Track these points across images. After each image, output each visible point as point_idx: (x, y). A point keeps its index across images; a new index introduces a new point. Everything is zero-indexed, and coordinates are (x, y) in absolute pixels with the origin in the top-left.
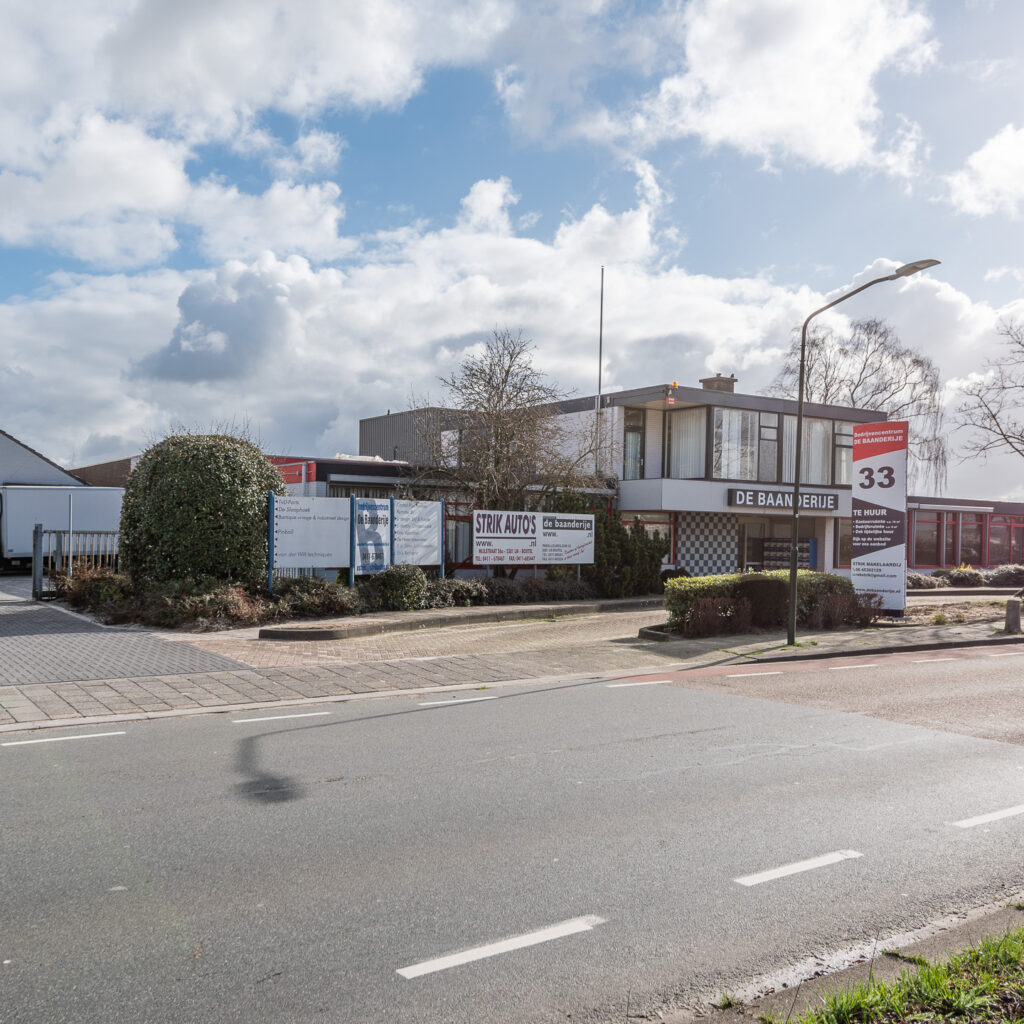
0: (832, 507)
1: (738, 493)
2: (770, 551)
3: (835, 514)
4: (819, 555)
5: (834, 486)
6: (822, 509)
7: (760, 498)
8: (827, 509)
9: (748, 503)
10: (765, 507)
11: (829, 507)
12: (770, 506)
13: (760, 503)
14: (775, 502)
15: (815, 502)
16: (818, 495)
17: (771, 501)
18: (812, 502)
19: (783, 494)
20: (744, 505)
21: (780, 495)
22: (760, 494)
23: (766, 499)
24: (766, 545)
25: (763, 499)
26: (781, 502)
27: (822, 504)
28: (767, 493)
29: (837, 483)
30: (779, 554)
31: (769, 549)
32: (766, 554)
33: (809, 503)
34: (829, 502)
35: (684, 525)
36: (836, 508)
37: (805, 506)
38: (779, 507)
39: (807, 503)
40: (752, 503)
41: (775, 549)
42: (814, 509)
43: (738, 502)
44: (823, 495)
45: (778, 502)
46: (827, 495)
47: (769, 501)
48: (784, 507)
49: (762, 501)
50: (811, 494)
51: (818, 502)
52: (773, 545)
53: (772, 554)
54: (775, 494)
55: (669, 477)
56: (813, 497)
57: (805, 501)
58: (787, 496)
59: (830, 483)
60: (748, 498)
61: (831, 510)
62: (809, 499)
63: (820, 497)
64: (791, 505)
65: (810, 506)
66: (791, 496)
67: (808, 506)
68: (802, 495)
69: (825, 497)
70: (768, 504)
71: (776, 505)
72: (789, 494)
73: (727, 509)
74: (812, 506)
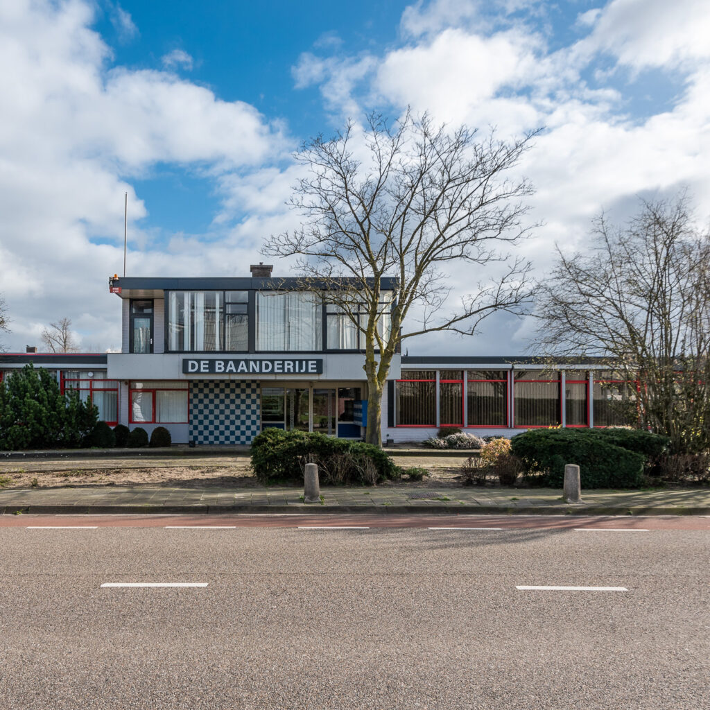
0: (315, 371)
1: (190, 363)
3: (318, 377)
6: (300, 373)
7: (217, 366)
8: (307, 373)
9: (202, 370)
10: (223, 373)
11: (310, 371)
12: (231, 372)
13: (217, 370)
14: (237, 369)
15: (291, 367)
16: (294, 360)
17: (231, 367)
18: (286, 367)
19: (247, 361)
20: (198, 372)
21: (243, 363)
22: (217, 363)
23: (226, 366)
25: (222, 366)
26: (245, 368)
27: (300, 368)
33: (283, 368)
34: (310, 366)
36: (320, 371)
37: (276, 371)
38: (242, 373)
39: (279, 369)
40: (207, 371)
42: (289, 373)
43: (191, 370)
44: (301, 360)
45: (240, 368)
46: (307, 361)
47: (229, 368)
48: (248, 373)
50: (284, 361)
51: (294, 366)
54: (237, 363)
56: (286, 362)
57: (276, 366)
58: (252, 363)
60: (202, 366)
61: (313, 374)
62: (283, 364)
63: (297, 362)
64: (257, 370)
65: (284, 370)
66: (258, 363)
67: (281, 371)
68: (272, 361)
69: (304, 362)
70: (227, 371)
71: (239, 371)
72: (255, 361)
73: (183, 377)
74: (286, 371)
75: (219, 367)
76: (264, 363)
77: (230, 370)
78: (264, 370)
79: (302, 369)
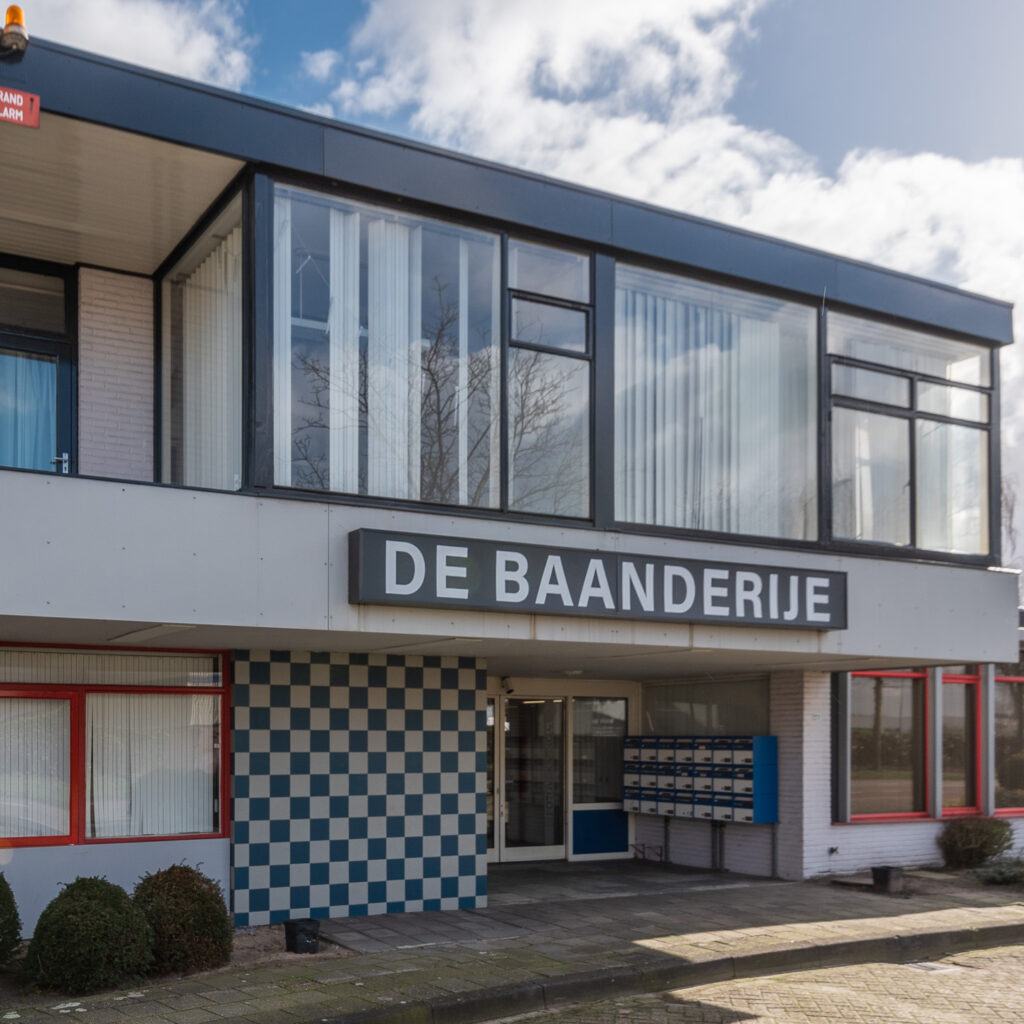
0: (825, 617)
1: (392, 548)
2: (640, 772)
3: (834, 644)
4: (784, 786)
5: (827, 543)
6: (781, 627)
7: (502, 576)
8: (801, 627)
9: (443, 591)
10: (528, 611)
11: (812, 616)
12: (553, 610)
13: (502, 596)
14: (576, 593)
15: (754, 596)
16: (764, 571)
17: (554, 584)
18: (741, 596)
19: (613, 562)
20: (425, 602)
21: (596, 566)
22: (502, 557)
23: (534, 576)
24: (629, 754)
25: (519, 576)
26: (604, 592)
27: (784, 605)
28: (537, 555)
29: (839, 533)
30: (664, 781)
31: (639, 767)
32: (629, 779)
33: (729, 602)
34: (812, 599)
35: (260, 696)
36: (840, 622)
37: (710, 610)
38: (595, 613)
39: (717, 601)
40: (462, 594)
41: (654, 768)
42: (748, 625)
43: (392, 587)
44: (784, 573)
45: (587, 592)
46: (803, 574)
47: (545, 589)
48: (617, 617)
49: (512, 587)
50: (733, 568)
51: (764, 596)
52: (646, 755)
53: (646, 780)
54: (575, 562)
55: (177, 483)
56: (742, 577)
57: (710, 591)
58: (628, 570)
59: (813, 536)
60: (443, 571)
61: (820, 629)
62: (730, 584)
63: (774, 579)
64: (648, 604)
65: (733, 610)
66: (650, 568)
67: (724, 611)
68: (697, 567)
69: (794, 580)
70: (541, 600)
71: (583, 602)
72: (640, 561)
73: (349, 621)
74: (740, 612)
75: (509, 578)
76: (670, 571)
77: (550, 596)
78: (670, 607)
79: (788, 608)
